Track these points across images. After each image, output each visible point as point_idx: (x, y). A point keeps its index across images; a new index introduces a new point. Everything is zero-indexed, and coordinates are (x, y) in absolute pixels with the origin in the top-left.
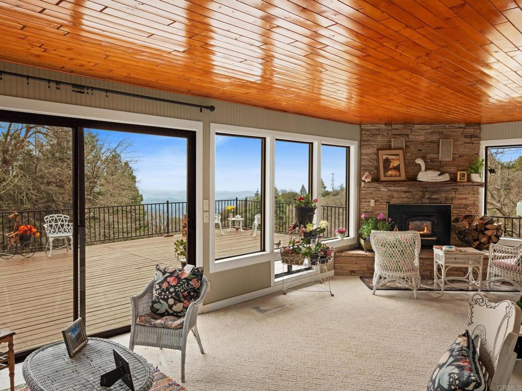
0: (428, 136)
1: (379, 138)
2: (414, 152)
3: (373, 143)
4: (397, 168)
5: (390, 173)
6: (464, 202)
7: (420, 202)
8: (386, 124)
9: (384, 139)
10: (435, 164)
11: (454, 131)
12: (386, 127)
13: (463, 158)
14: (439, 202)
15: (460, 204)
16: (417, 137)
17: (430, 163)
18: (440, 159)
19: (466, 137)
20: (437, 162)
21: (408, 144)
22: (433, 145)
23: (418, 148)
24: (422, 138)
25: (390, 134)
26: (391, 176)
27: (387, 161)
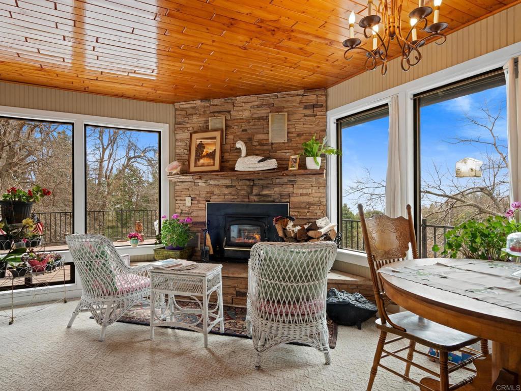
0: (255, 111)
1: (195, 119)
2: (238, 134)
3: (188, 126)
4: (212, 155)
5: (202, 161)
6: (306, 199)
7: (247, 200)
8: (202, 100)
9: (200, 119)
10: (265, 147)
11: (288, 101)
12: (203, 104)
13: (302, 138)
14: (272, 199)
15: (300, 203)
16: (241, 113)
17: (258, 147)
18: (270, 141)
19: (306, 107)
20: (267, 145)
21: (229, 123)
22: (262, 122)
23: (243, 128)
24: (247, 114)
25: (208, 112)
26: (203, 165)
27: (201, 147)
